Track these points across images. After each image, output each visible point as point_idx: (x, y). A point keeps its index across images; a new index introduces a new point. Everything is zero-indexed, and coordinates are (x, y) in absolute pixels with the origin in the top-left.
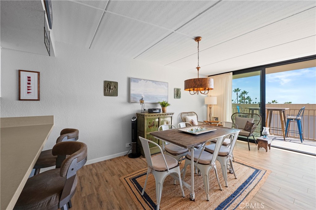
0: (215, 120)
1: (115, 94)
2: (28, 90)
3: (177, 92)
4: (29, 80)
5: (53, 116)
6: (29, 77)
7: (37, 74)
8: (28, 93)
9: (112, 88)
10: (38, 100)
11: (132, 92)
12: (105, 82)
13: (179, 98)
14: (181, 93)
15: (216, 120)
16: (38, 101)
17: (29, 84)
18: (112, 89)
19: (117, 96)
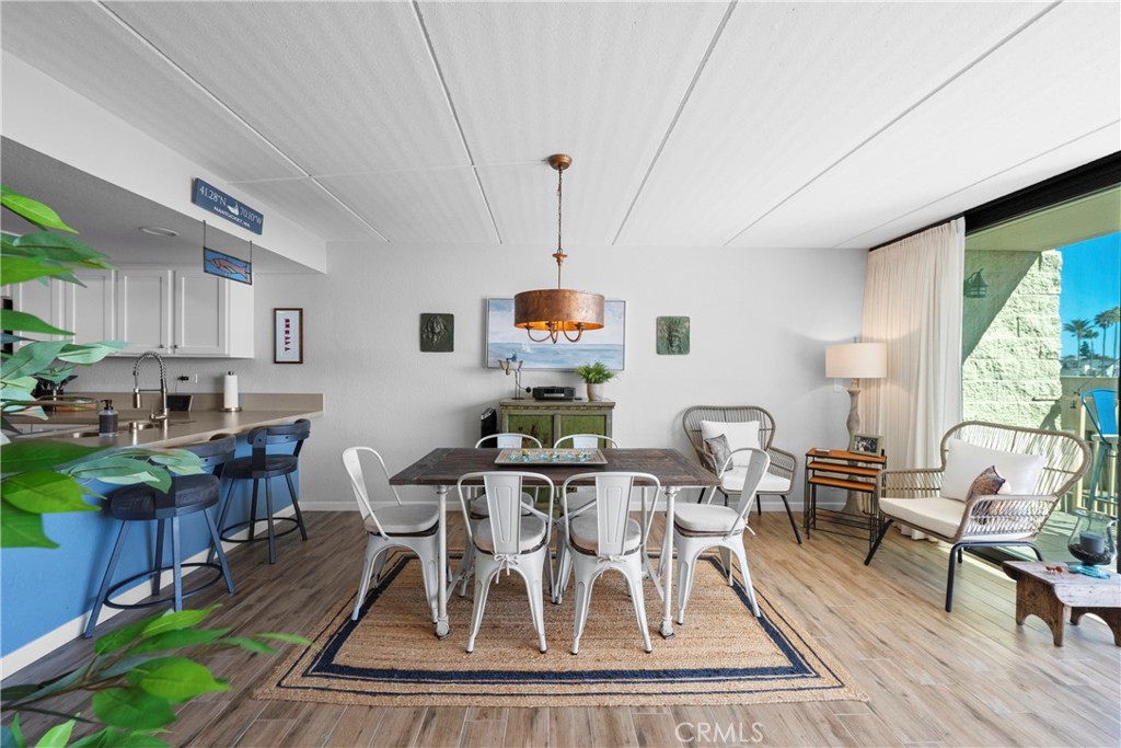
0: (862, 449)
1: (446, 344)
2: (287, 343)
3: (670, 332)
4: (288, 326)
5: (321, 395)
6: (287, 321)
7: (298, 312)
8: (287, 349)
9: (437, 331)
10: (301, 362)
11: (491, 339)
12: (423, 316)
13: (680, 352)
14: (688, 332)
15: (866, 449)
16: (300, 365)
17: (287, 332)
18: (439, 333)
19: (452, 350)
